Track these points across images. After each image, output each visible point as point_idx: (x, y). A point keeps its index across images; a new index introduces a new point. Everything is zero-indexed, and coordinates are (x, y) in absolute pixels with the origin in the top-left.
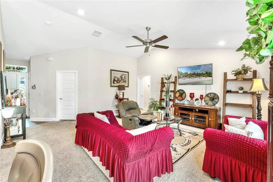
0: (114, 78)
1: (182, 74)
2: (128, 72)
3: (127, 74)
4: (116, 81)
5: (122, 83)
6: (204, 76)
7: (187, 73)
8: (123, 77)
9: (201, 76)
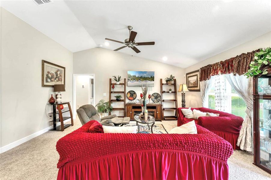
0: (47, 73)
1: (130, 76)
2: (64, 68)
3: (63, 69)
4: (50, 79)
5: (57, 81)
6: (149, 80)
7: (135, 76)
8: (59, 73)
9: (147, 79)
